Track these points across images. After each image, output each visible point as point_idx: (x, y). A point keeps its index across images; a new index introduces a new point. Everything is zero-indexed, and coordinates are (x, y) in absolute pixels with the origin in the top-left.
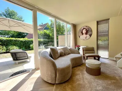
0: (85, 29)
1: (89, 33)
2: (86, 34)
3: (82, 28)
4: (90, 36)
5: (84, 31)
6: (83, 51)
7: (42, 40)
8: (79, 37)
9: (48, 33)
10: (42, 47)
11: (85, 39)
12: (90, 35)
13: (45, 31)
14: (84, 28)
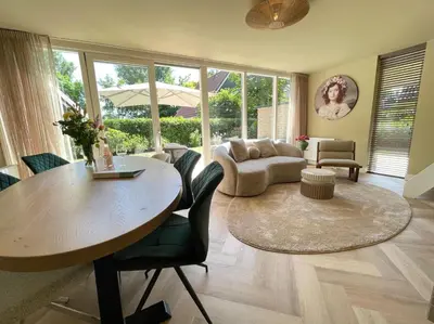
0: (336, 87)
1: (349, 98)
2: (339, 100)
3: (328, 84)
4: (352, 108)
5: (333, 93)
6: (318, 151)
7: (217, 121)
8: (317, 110)
9: (232, 100)
10: (218, 139)
11: (334, 116)
12: (352, 105)
13: (225, 92)
14: (334, 81)
